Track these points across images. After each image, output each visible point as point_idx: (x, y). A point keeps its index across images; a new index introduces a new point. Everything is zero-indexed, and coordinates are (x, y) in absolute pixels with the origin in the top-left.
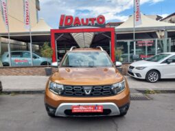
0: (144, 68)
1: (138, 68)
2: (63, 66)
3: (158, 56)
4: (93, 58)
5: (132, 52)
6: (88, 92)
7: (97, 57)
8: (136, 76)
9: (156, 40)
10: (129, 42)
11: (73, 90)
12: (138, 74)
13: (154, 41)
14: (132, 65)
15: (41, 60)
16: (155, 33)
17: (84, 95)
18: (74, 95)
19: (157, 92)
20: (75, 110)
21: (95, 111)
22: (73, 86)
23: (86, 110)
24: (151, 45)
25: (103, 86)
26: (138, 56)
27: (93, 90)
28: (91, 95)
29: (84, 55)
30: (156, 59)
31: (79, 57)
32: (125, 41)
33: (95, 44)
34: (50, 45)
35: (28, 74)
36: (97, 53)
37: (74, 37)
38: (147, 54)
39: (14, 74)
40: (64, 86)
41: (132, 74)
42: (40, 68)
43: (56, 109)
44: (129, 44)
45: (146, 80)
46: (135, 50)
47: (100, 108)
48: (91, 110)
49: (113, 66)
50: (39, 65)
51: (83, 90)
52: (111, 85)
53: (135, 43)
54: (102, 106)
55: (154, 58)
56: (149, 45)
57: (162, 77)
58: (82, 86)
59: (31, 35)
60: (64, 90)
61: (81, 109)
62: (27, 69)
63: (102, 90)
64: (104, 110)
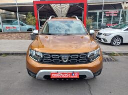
0: (111, 34)
1: (105, 35)
2: (43, 34)
3: (121, 24)
4: (69, 26)
5: (100, 21)
6: (65, 60)
7: (72, 25)
8: (103, 41)
9: (122, 10)
10: (98, 12)
11: (51, 58)
12: (104, 40)
13: (120, 12)
14: (100, 32)
15: (27, 27)
16: (120, 5)
17: (62, 63)
18: (52, 63)
19: (120, 54)
20: (53, 76)
21: (72, 77)
22: (51, 54)
23: (63, 76)
24: (117, 15)
25: (79, 54)
26: (105, 24)
27: (70, 58)
28: (68, 63)
29: (62, 24)
30: (119, 27)
31: (57, 25)
32: (95, 12)
33: (70, 14)
34: (33, 15)
35: (17, 38)
36: (72, 22)
37: (53, 8)
38: (112, 23)
39: (6, 39)
40: (43, 54)
41: (100, 39)
42: (26, 34)
43: (36, 74)
44: (98, 14)
45: (111, 44)
46: (103, 19)
47: (76, 74)
48: (68, 76)
49: (87, 34)
50: (26, 31)
51: (60, 58)
52: (87, 53)
53: (103, 13)
54: (78, 73)
55: (118, 26)
56: (115, 15)
57: (124, 42)
58: (59, 55)
59: (17, 6)
60: (43, 58)
61: (59, 75)
62: (16, 34)
63: (79, 58)
64: (80, 76)
